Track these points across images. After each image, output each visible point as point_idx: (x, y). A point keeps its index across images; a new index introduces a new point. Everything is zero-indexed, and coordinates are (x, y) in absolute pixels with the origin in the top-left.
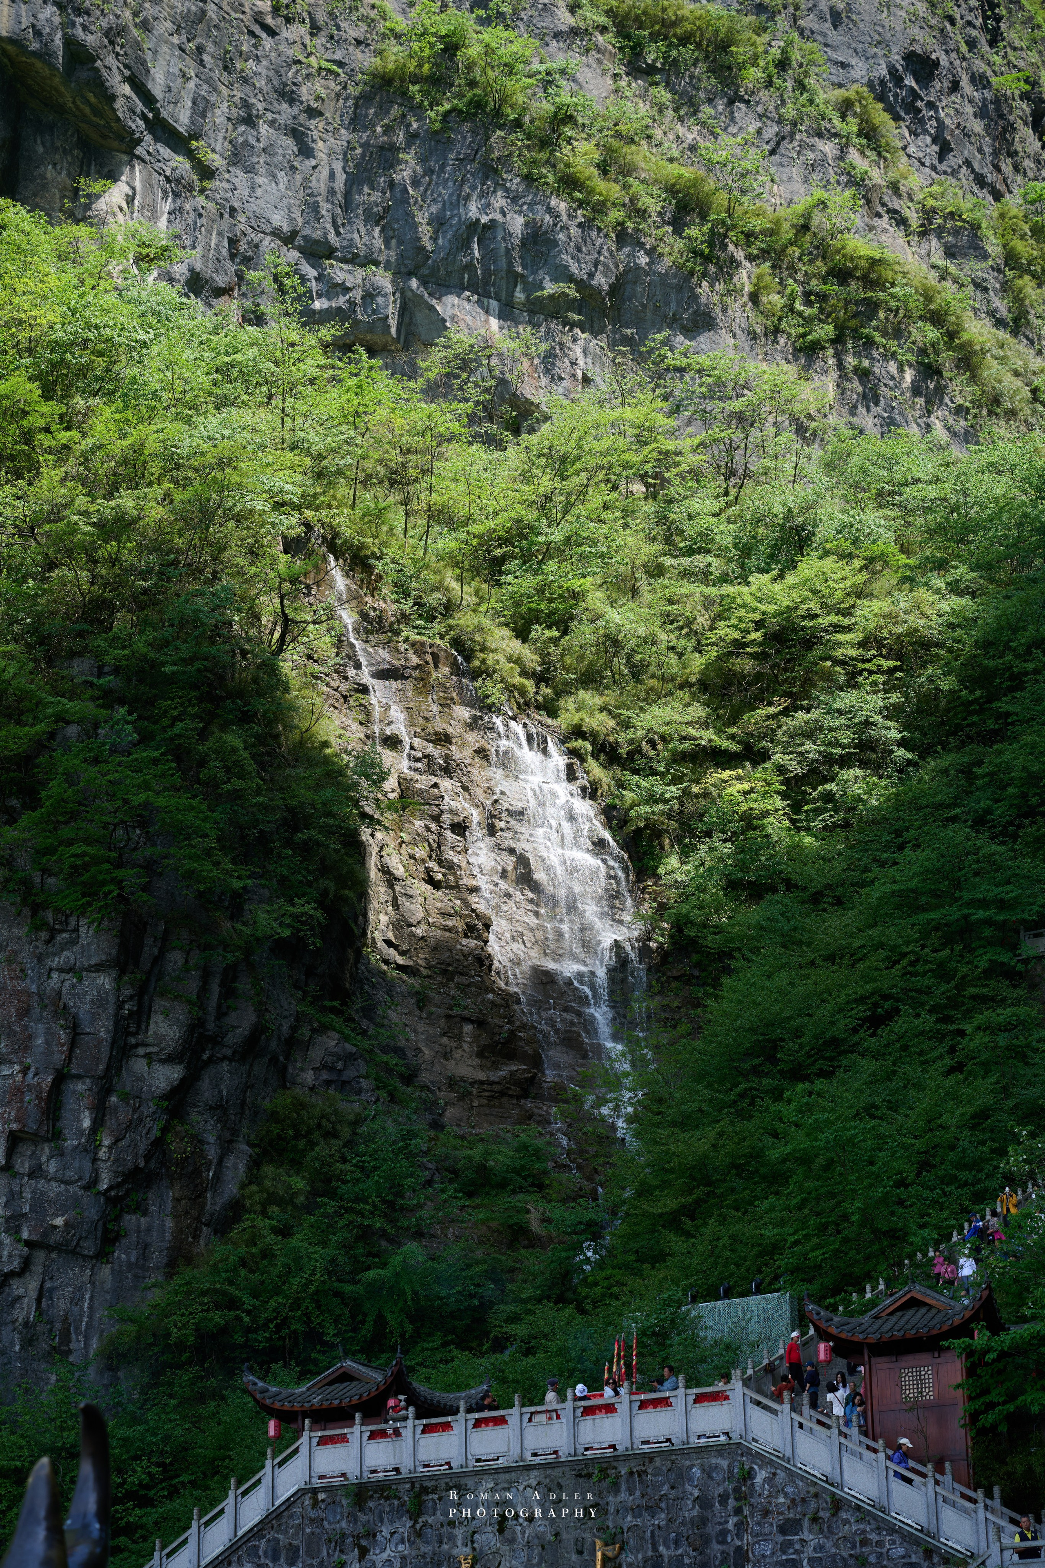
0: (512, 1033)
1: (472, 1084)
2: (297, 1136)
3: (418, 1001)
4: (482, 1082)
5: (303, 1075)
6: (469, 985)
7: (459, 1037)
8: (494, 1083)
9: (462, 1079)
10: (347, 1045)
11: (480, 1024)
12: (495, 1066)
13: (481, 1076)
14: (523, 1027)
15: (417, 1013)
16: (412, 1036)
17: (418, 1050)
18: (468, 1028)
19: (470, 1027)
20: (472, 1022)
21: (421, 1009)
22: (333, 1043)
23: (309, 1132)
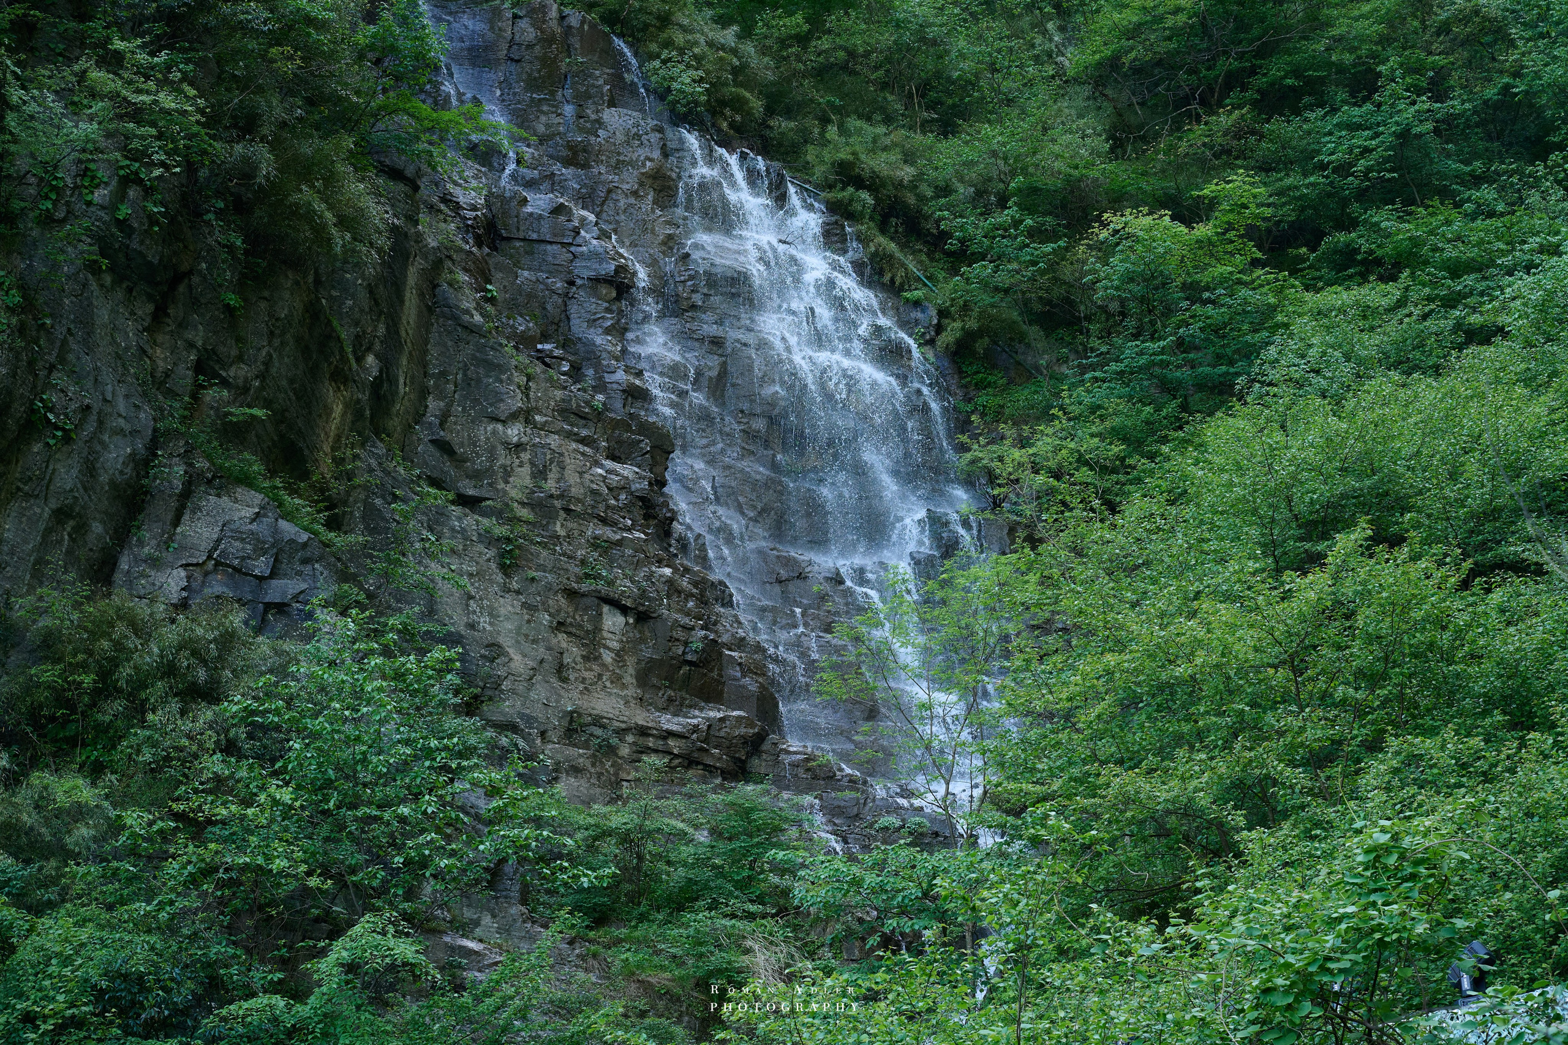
0: (713, 648)
1: (621, 733)
2: (105, 689)
3: (502, 555)
4: (643, 731)
5: (159, 578)
6: (620, 543)
7: (591, 641)
8: (670, 734)
9: (598, 721)
10: (283, 524)
11: (643, 617)
12: (674, 706)
13: (641, 718)
14: (740, 644)
15: (499, 578)
16: (484, 622)
17: (495, 651)
18: (613, 622)
19: (620, 620)
20: (624, 610)
21: (505, 569)
22: (248, 512)
23: (141, 683)
